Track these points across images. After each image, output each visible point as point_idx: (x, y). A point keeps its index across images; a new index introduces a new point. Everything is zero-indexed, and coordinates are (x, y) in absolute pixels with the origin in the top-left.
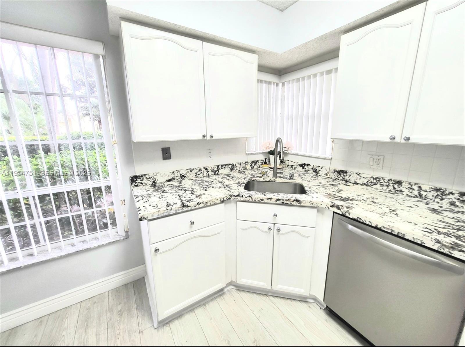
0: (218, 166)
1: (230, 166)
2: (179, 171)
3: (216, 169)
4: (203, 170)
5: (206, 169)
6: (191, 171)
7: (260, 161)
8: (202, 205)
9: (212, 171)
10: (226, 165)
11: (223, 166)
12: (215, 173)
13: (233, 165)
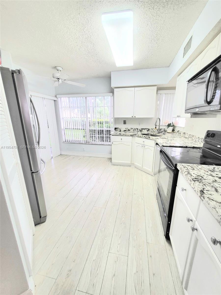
0: (142, 129)
1: (147, 129)
2: (128, 128)
3: (141, 129)
4: (136, 129)
5: (137, 129)
6: (132, 129)
7: (163, 129)
8: (125, 135)
9: (140, 130)
10: (145, 129)
11: (144, 129)
12: (141, 131)
13: (149, 129)
